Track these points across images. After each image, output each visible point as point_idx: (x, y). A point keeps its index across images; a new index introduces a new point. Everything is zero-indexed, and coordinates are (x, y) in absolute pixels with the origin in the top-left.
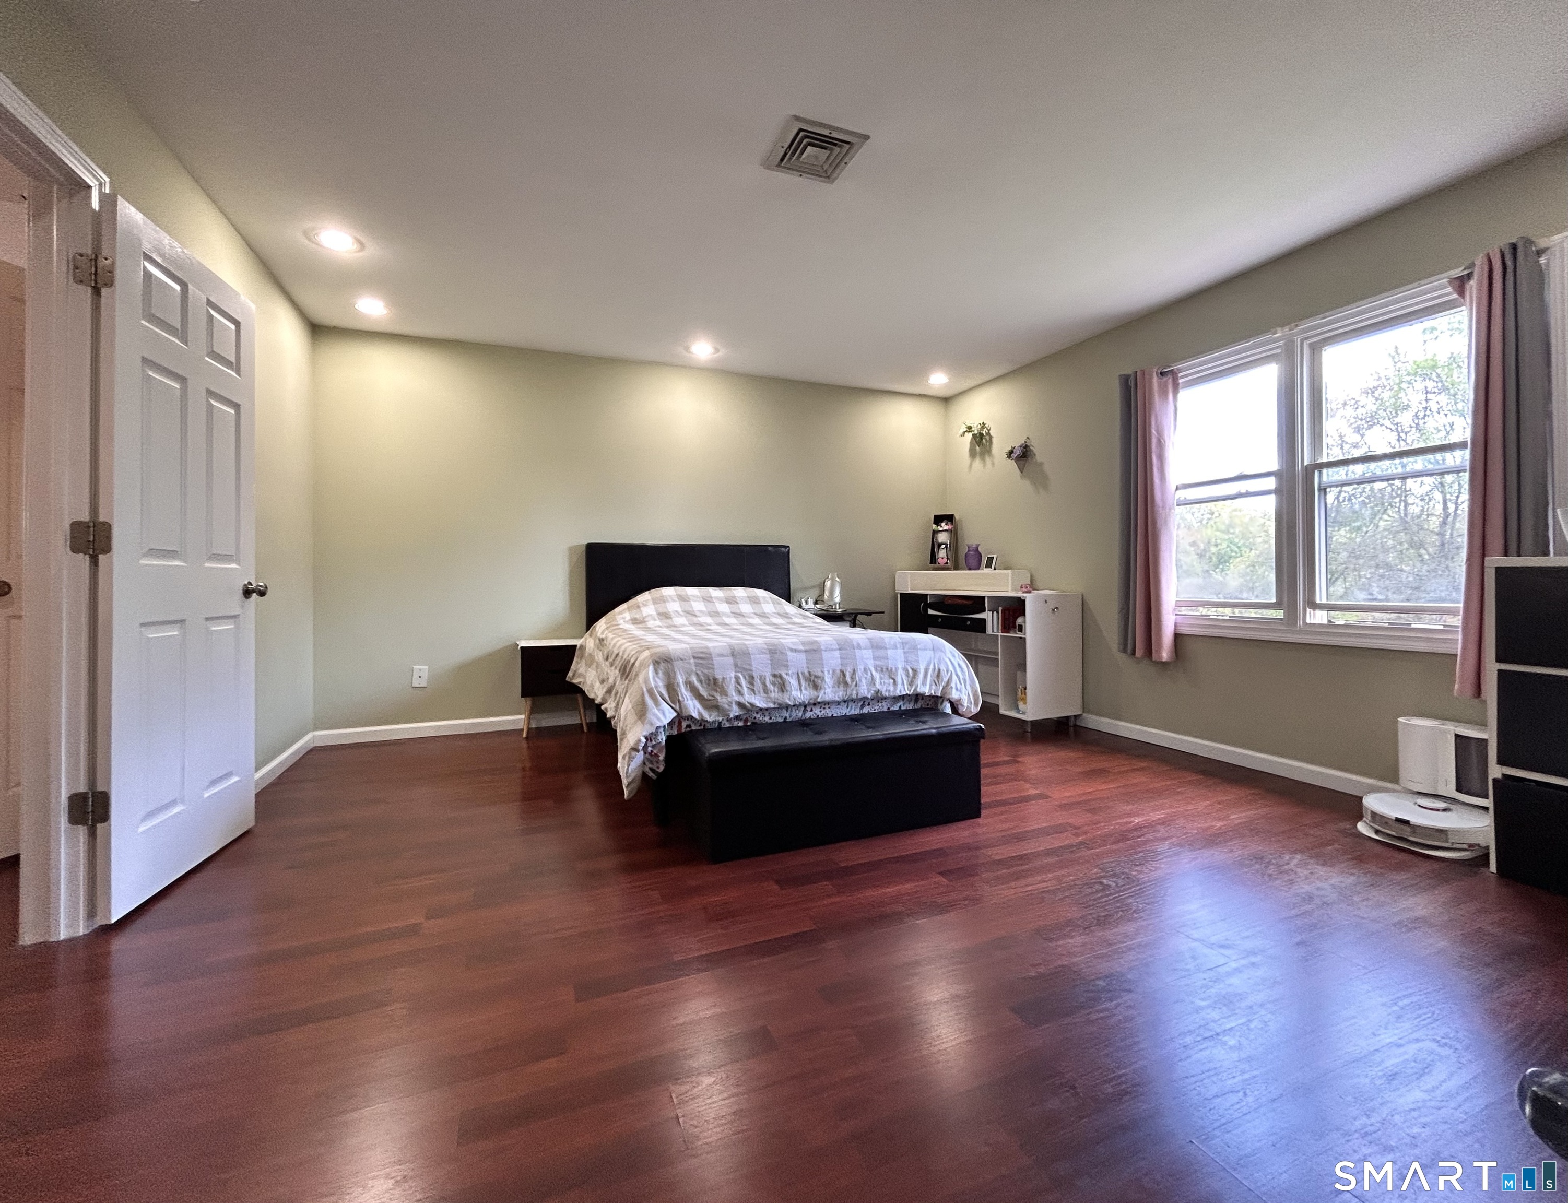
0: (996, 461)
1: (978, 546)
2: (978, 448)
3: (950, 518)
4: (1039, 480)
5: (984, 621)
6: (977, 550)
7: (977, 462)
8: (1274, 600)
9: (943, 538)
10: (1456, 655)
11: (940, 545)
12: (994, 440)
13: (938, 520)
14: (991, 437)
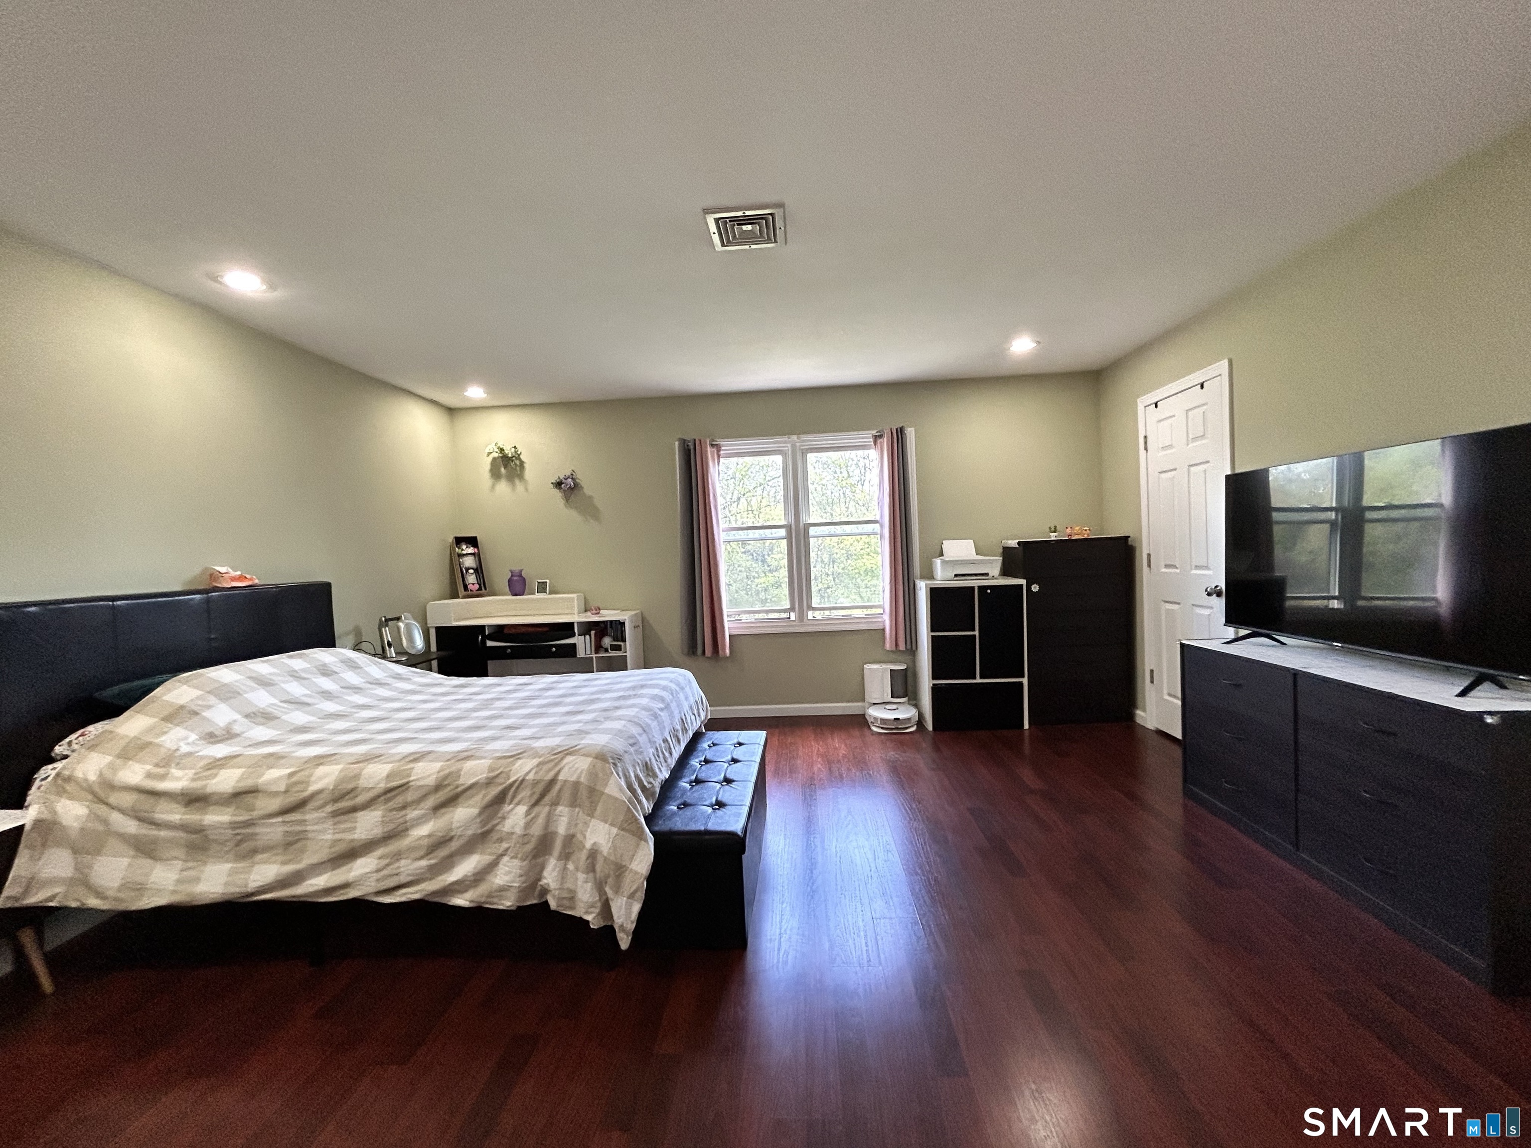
0: (530, 488)
1: (521, 571)
2: (503, 470)
3: (472, 541)
4: (589, 510)
5: (574, 645)
6: (520, 576)
7: (503, 487)
8: (788, 607)
9: (469, 562)
10: (884, 630)
11: (467, 569)
12: (527, 466)
13: (459, 541)
14: (522, 463)
